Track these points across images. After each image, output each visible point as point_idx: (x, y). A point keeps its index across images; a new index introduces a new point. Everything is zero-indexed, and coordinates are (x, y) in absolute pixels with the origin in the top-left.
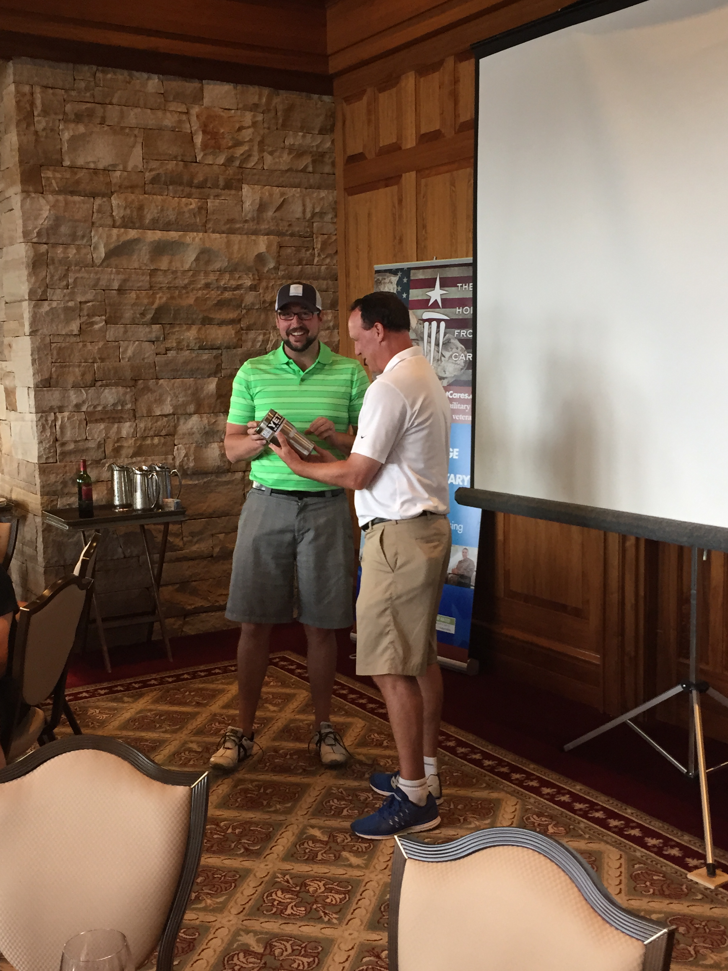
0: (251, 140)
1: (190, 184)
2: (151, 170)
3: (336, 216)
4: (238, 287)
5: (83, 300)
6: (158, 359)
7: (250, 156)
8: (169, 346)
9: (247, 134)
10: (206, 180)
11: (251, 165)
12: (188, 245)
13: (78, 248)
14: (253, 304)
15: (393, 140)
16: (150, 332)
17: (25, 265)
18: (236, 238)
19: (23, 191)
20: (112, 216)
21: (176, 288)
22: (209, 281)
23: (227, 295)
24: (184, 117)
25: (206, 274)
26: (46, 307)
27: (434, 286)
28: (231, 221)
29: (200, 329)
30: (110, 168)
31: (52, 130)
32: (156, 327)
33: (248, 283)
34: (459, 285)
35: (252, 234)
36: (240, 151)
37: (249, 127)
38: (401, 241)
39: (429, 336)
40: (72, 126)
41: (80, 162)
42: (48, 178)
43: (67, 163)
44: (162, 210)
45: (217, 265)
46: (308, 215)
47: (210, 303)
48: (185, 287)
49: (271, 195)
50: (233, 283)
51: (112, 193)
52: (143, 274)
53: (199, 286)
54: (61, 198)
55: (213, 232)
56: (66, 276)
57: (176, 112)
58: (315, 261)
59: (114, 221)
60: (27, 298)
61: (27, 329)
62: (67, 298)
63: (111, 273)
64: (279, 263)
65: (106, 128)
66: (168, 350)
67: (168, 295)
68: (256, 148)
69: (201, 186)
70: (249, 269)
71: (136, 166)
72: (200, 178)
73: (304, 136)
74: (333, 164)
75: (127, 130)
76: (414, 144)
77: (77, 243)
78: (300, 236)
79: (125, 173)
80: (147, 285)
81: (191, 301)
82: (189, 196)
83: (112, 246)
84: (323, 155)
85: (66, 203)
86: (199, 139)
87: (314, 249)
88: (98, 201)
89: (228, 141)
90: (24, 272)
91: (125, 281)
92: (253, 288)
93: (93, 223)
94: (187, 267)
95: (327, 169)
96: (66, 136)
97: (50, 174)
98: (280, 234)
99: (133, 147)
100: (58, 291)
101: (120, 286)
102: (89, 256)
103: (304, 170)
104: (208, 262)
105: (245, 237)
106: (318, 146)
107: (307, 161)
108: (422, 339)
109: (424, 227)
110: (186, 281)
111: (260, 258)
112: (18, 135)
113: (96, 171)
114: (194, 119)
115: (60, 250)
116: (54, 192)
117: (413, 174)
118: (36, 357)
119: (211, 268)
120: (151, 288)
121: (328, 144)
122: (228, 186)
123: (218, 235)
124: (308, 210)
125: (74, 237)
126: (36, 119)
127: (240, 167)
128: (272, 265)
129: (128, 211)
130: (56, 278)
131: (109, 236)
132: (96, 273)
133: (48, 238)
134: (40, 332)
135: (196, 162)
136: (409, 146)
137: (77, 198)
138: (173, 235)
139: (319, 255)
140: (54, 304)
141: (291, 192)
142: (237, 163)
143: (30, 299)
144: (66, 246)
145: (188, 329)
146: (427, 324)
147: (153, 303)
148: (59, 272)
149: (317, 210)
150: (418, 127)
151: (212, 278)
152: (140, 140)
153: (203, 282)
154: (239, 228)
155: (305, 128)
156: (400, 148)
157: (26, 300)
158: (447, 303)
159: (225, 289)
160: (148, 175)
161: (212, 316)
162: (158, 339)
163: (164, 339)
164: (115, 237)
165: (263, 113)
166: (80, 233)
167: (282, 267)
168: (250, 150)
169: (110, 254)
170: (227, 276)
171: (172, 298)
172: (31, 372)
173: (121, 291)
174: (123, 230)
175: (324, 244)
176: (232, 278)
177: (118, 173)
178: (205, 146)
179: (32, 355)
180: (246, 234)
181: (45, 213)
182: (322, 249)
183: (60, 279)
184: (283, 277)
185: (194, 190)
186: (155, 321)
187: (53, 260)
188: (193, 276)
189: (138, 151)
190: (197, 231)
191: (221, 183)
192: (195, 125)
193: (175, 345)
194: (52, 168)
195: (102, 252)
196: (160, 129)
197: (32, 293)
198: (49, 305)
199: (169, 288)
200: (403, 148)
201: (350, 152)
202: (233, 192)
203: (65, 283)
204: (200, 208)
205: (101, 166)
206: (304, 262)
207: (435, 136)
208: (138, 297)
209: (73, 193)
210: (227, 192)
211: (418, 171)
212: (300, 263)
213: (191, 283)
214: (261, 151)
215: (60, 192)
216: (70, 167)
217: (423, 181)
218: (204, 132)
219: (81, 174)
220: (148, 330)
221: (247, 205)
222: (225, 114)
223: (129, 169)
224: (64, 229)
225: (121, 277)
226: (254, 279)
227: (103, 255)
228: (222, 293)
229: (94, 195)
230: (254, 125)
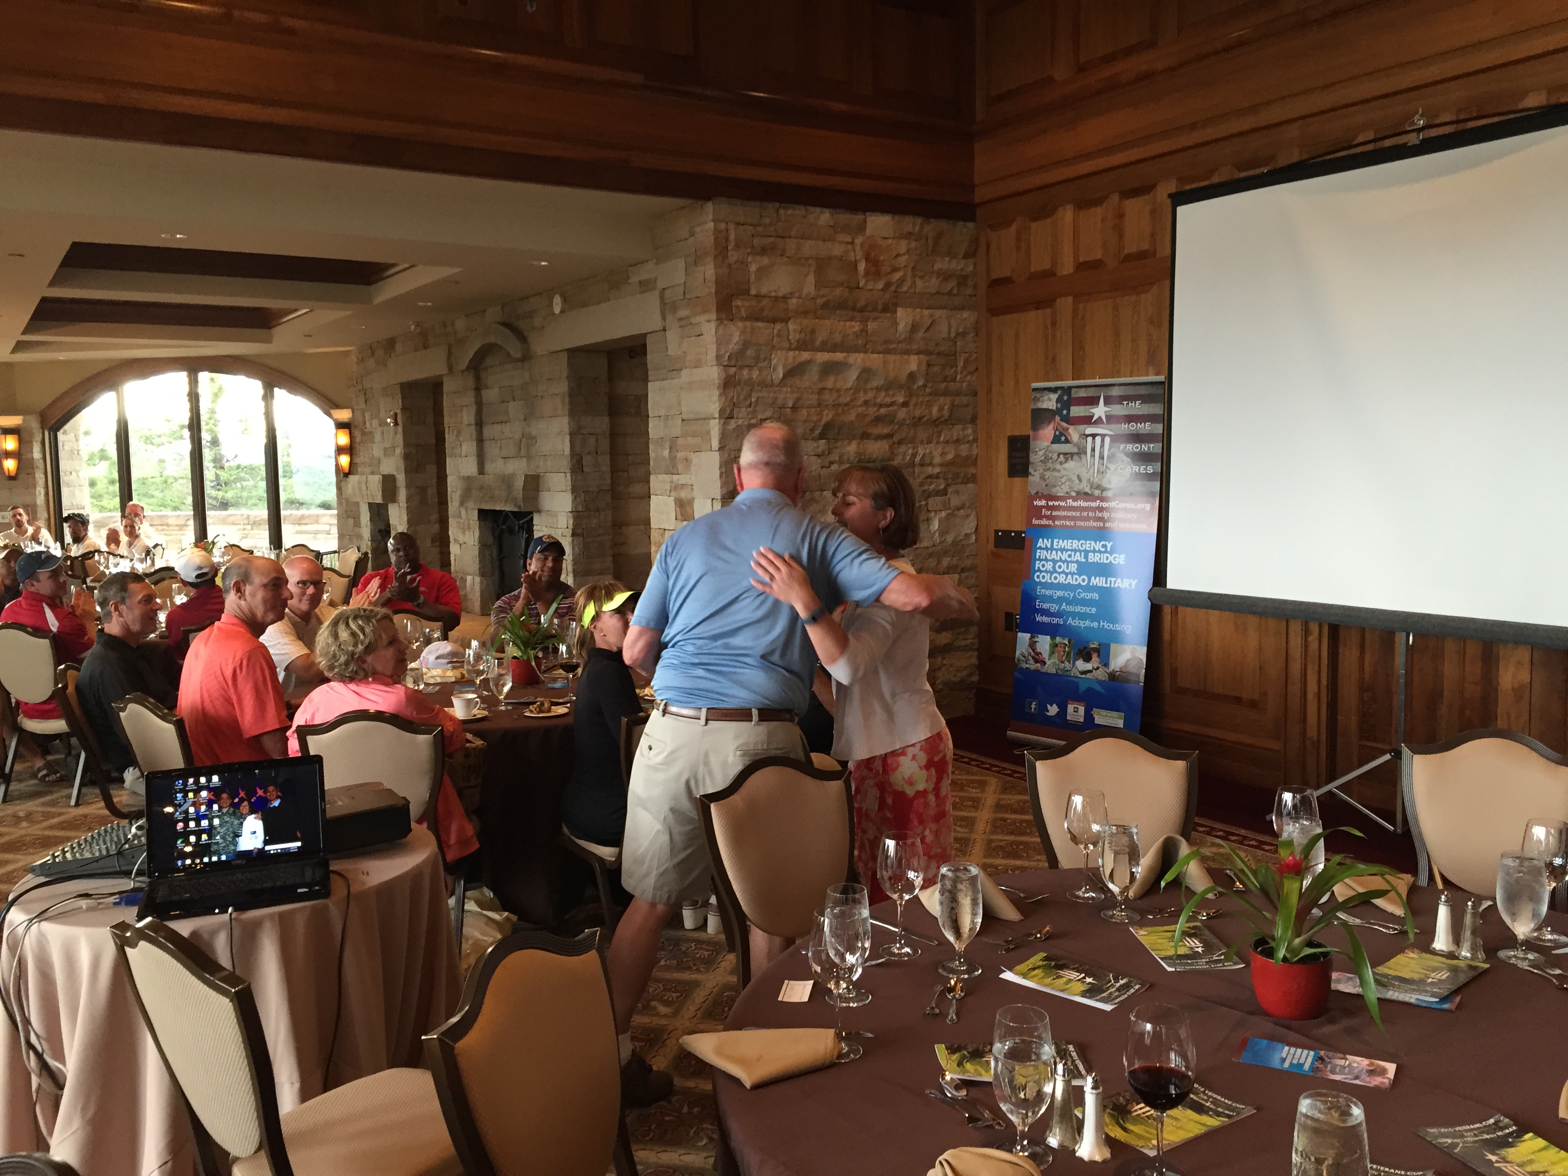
0: (905, 266)
1: (854, 309)
2: (822, 297)
3: (977, 335)
4: (892, 404)
5: (763, 417)
6: (824, 471)
7: (904, 281)
8: (832, 459)
9: (903, 261)
10: (866, 306)
11: (905, 289)
12: (851, 365)
13: (760, 370)
14: (904, 420)
15: (1046, 265)
16: (818, 447)
17: (716, 386)
18: (891, 358)
19: (717, 320)
20: (789, 340)
21: (840, 405)
22: (867, 398)
23: (883, 411)
24: (850, 247)
25: (866, 392)
26: (733, 424)
27: (1098, 403)
28: (887, 342)
29: (859, 444)
30: (788, 296)
31: (742, 263)
32: (823, 442)
33: (901, 400)
34: (1125, 403)
35: (905, 354)
36: (897, 276)
37: (904, 254)
38: (1054, 360)
39: (1093, 450)
40: (758, 258)
41: (764, 290)
42: (737, 307)
43: (753, 292)
44: (831, 333)
45: (875, 384)
46: (953, 335)
47: (868, 419)
48: (847, 404)
49: (922, 317)
50: (888, 400)
51: (790, 319)
52: (812, 393)
53: (859, 403)
54: (748, 324)
55: (872, 353)
56: (750, 396)
57: (843, 242)
58: (958, 378)
59: (790, 344)
60: (717, 415)
61: (715, 444)
62: (750, 416)
63: (787, 392)
64: (927, 381)
65: (786, 260)
66: (831, 463)
67: (834, 412)
68: (909, 274)
69: (862, 311)
70: (901, 387)
71: (809, 293)
72: (862, 303)
73: (950, 261)
74: (975, 286)
75: (803, 261)
76: (1071, 271)
77: (760, 365)
78: (946, 355)
79: (800, 300)
80: (815, 403)
81: (852, 417)
82: (851, 320)
83: (789, 367)
84: (965, 278)
85: (753, 329)
86: (862, 266)
87: (957, 367)
88: (778, 326)
89: (886, 269)
90: (716, 393)
91: (798, 399)
92: (905, 404)
93: (773, 347)
94: (849, 385)
95: (969, 291)
96: (753, 268)
97: (739, 303)
98: (928, 353)
99: (806, 275)
100: (743, 409)
101: (794, 404)
102: (769, 377)
103: (950, 293)
104: (867, 381)
105: (898, 357)
106: (962, 269)
107: (952, 284)
108: (1085, 453)
109: (1082, 348)
110: (848, 399)
111: (912, 376)
112: (715, 268)
113: (776, 298)
114: (858, 248)
115: (745, 372)
116: (743, 319)
117: (1070, 299)
118: (724, 470)
119: (869, 386)
120: (819, 405)
121: (971, 268)
122: (885, 309)
123: (876, 356)
124: (953, 330)
125: (757, 359)
126: (730, 253)
127: (895, 292)
128: (921, 383)
129: (803, 335)
130: (741, 398)
131: (787, 358)
132: (775, 392)
133: (737, 361)
134: (727, 447)
135: (858, 288)
136: (1066, 273)
137: (760, 324)
138: (839, 356)
139: (962, 373)
140: (740, 422)
141: (938, 313)
142: (893, 288)
143: (720, 418)
144: (750, 367)
145: (849, 444)
146: (1090, 439)
147: (820, 420)
148: (745, 392)
149: (961, 330)
150: (1076, 255)
151: (870, 395)
152: (813, 269)
153: (862, 399)
154: (894, 348)
155: (951, 254)
156: (1055, 275)
157: (715, 418)
158: (1110, 418)
159: (881, 406)
160: (820, 301)
161: (869, 431)
162: (823, 452)
163: (829, 453)
164: (791, 360)
165: (916, 240)
166: (762, 356)
167: (929, 385)
168: (905, 275)
169: (788, 374)
170: (883, 394)
171: (837, 415)
172: (718, 484)
173: (794, 408)
174: (797, 352)
175: (966, 361)
176: (887, 395)
177: (794, 301)
178: (867, 273)
179: (720, 468)
180: (900, 354)
181: (736, 338)
182: (964, 367)
183: (745, 399)
184: (930, 394)
185: (857, 315)
186: (822, 436)
187: (740, 381)
188: (854, 394)
189: (811, 279)
190: (859, 352)
191: (880, 307)
192: (859, 254)
193: (837, 459)
194: (741, 297)
195: (780, 373)
196: (830, 258)
197: (722, 411)
198: (736, 422)
199: (834, 405)
200: (1059, 274)
201: (995, 275)
202: (888, 315)
203: (748, 402)
204: (862, 331)
205: (780, 294)
206: (949, 379)
207: (1096, 265)
208: (808, 415)
209: (757, 319)
210: (883, 315)
211: (1075, 296)
212: (945, 379)
213: (852, 400)
214: (914, 276)
215: (746, 319)
216: (756, 296)
217: (1081, 306)
218: (867, 260)
219: (765, 302)
220: (815, 444)
221: (901, 327)
222: (884, 243)
223: (804, 296)
224: (750, 352)
225: (795, 395)
226: (906, 396)
227: (781, 375)
228: (878, 410)
229: (774, 321)
230: (908, 251)
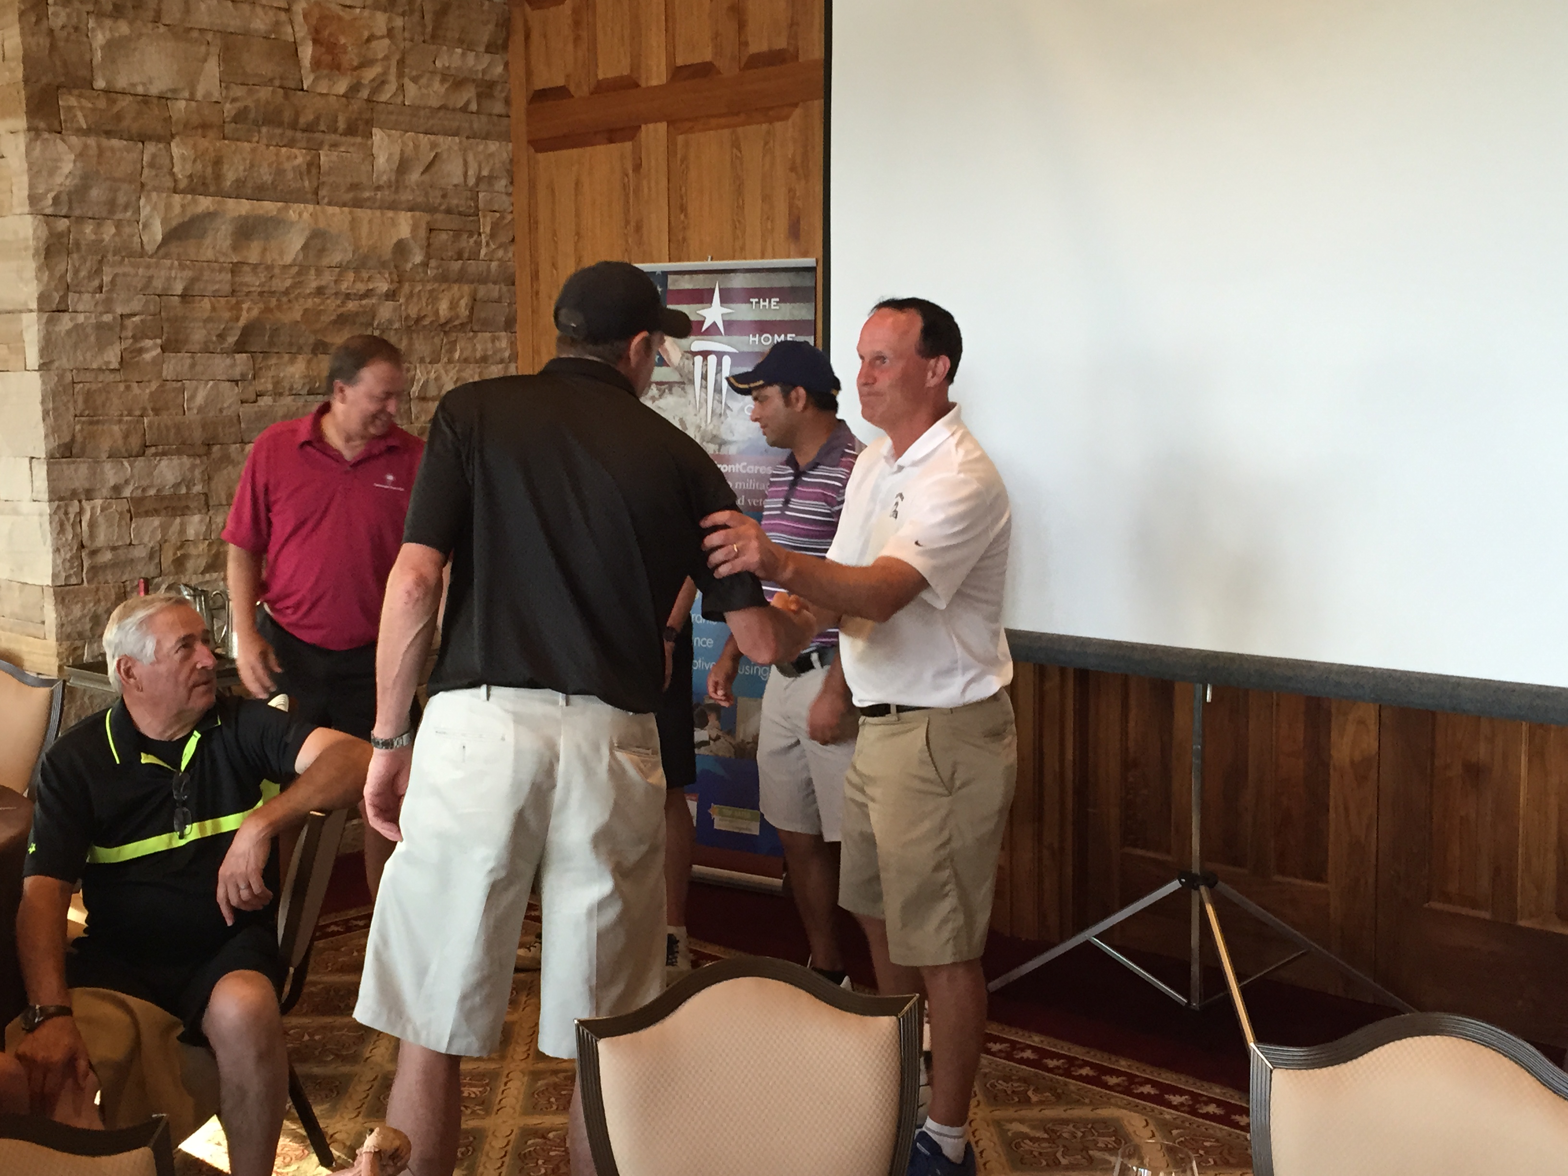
0: (386, 58)
1: (294, 126)
2: (234, 100)
3: (512, 183)
4: (368, 294)
5: (127, 311)
6: (247, 410)
7: (383, 83)
8: (260, 388)
9: (381, 47)
10: (318, 119)
11: (385, 97)
12: (292, 224)
13: (118, 225)
14: (390, 322)
15: (623, 69)
16: (233, 365)
17: (31, 251)
18: (364, 215)
19: (29, 129)
20: (172, 174)
21: (272, 293)
22: (323, 283)
23: (351, 306)
24: (283, 16)
25: (319, 272)
26: (66, 322)
27: (710, 301)
28: (354, 187)
29: (309, 362)
30: (169, 95)
31: (76, 29)
32: (241, 357)
33: (383, 287)
34: (754, 300)
35: (389, 208)
36: (370, 74)
37: (382, 37)
38: (638, 228)
39: (704, 377)
40: (108, 23)
41: (121, 83)
42: (70, 108)
43: (100, 84)
44: (252, 166)
45: (337, 257)
46: (471, 182)
47: (326, 319)
48: (286, 292)
49: (416, 147)
50: (361, 287)
51: (173, 136)
52: (220, 271)
53: (308, 291)
54: (92, 141)
55: (330, 204)
56: (98, 272)
57: (271, 7)
58: (483, 252)
59: (175, 181)
60: (34, 305)
61: (33, 358)
62: (100, 308)
63: (171, 268)
64: (428, 257)
65: (162, 29)
66: (259, 395)
67: (261, 305)
68: (393, 70)
69: (310, 128)
70: (383, 265)
71: (208, 94)
72: (307, 117)
73: (463, 55)
74: (507, 102)
75: (195, 34)
76: (664, 80)
77: (119, 216)
78: (460, 214)
79: (193, 104)
80: (227, 288)
81: (296, 314)
82: (291, 144)
83: (174, 223)
84: (491, 85)
85: (101, 151)
86: (307, 52)
87: (480, 234)
88: (151, 148)
89: (351, 57)
90: (30, 266)
91: (193, 281)
92: (391, 295)
93: (143, 185)
94: (288, 259)
95: (498, 108)
96: (100, 39)
97: (73, 101)
98: (431, 210)
99: (205, 60)
100: (86, 297)
101: (185, 289)
102: (136, 239)
103: (464, 109)
104: (322, 251)
105: (378, 213)
106: (484, 72)
107: (468, 94)
108: (692, 382)
109: (683, 209)
110: (288, 283)
111: (401, 248)
112: (23, 34)
113: (145, 99)
114: (299, 18)
115: (88, 229)
116: (79, 132)
117: (662, 126)
118: (51, 406)
119: (325, 262)
120: (233, 292)
121: (500, 69)
122: (351, 130)
123: (337, 209)
124: (471, 173)
125: (112, 205)
126: (51, 10)
127: (369, 101)
128: (418, 258)
129: (199, 166)
130: (83, 274)
131: (169, 207)
132: (148, 267)
133: (70, 208)
134: (56, 364)
135: (302, 90)
136: (654, 82)
137: (115, 142)
138: (270, 207)
139: (488, 244)
140: (81, 318)
141: (446, 142)
142: (365, 94)
143: (40, 310)
144: (99, 221)
145: (292, 361)
146: (699, 359)
147: (237, 319)
148: (88, 264)
149: (485, 173)
150: (671, 56)
151: (328, 278)
152: (215, 50)
153: (314, 285)
154: (368, 199)
155: (465, 43)
156: (637, 85)
157: (31, 311)
158: (731, 326)
159: (348, 296)
160: (229, 109)
161: (328, 340)
162: (243, 377)
163: (254, 378)
164: (177, 209)
165: (403, 14)
166: (122, 199)
167: (433, 263)
168: (385, 73)
169: (170, 237)
170: (351, 276)
171: (267, 310)
172: (41, 430)
173: (185, 297)
174: (189, 196)
175: (495, 226)
176: (358, 278)
177: (182, 104)
178: (316, 64)
179: (43, 402)
180: (380, 208)
181: (67, 166)
182: (493, 236)
183: (90, 277)
184: (435, 279)
185: (299, 135)
186: (240, 347)
187: (77, 244)
188: (299, 273)
189: (212, 68)
190: (305, 202)
191: (342, 125)
192: (302, 31)
193: (270, 387)
194: (76, 92)
195: (157, 232)
196: (247, 34)
197: (42, 299)
198: (71, 320)
199: (261, 294)
200: (643, 84)
201: (539, 84)
202: (359, 140)
203: (96, 283)
204: (310, 165)
205: (154, 90)
206: (466, 255)
207: (704, 70)
208: (214, 309)
209: (109, 134)
210: (350, 139)
211: (670, 123)
212: (459, 256)
213: (296, 285)
214: (400, 75)
215: (87, 132)
216: (106, 91)
217: (680, 139)
218: (315, 41)
219: (124, 103)
220: (228, 361)
221: (381, 161)
222: (346, 15)
223: (199, 95)
224: (96, 193)
225: (188, 274)
226: (392, 281)
227: (159, 238)
228: (343, 303)
229: (143, 138)
230: (390, 33)
